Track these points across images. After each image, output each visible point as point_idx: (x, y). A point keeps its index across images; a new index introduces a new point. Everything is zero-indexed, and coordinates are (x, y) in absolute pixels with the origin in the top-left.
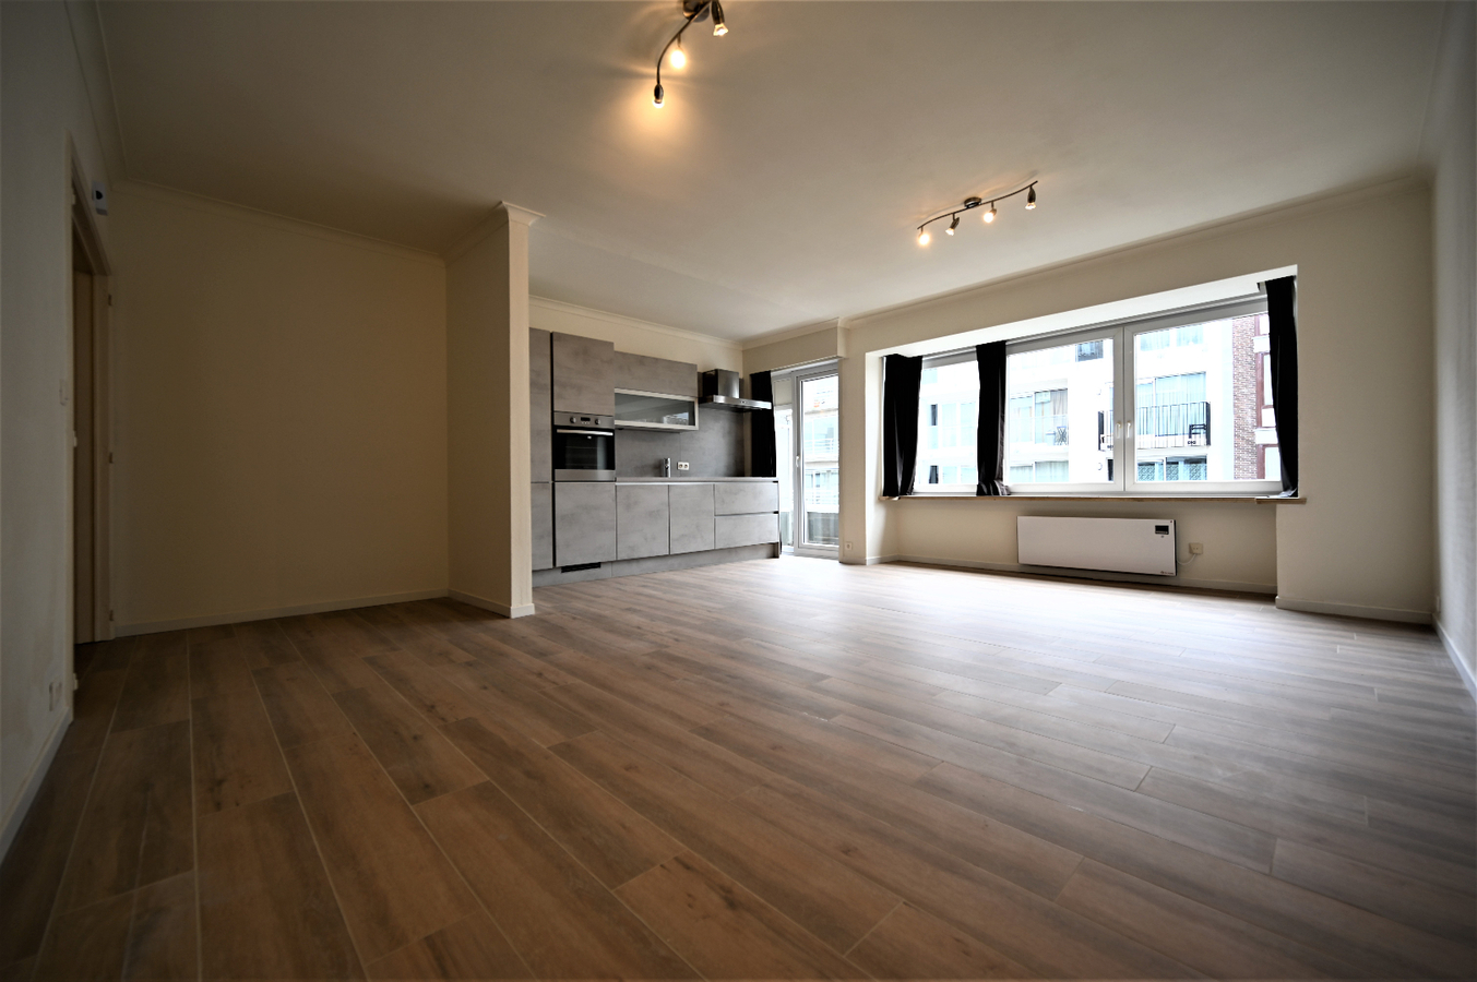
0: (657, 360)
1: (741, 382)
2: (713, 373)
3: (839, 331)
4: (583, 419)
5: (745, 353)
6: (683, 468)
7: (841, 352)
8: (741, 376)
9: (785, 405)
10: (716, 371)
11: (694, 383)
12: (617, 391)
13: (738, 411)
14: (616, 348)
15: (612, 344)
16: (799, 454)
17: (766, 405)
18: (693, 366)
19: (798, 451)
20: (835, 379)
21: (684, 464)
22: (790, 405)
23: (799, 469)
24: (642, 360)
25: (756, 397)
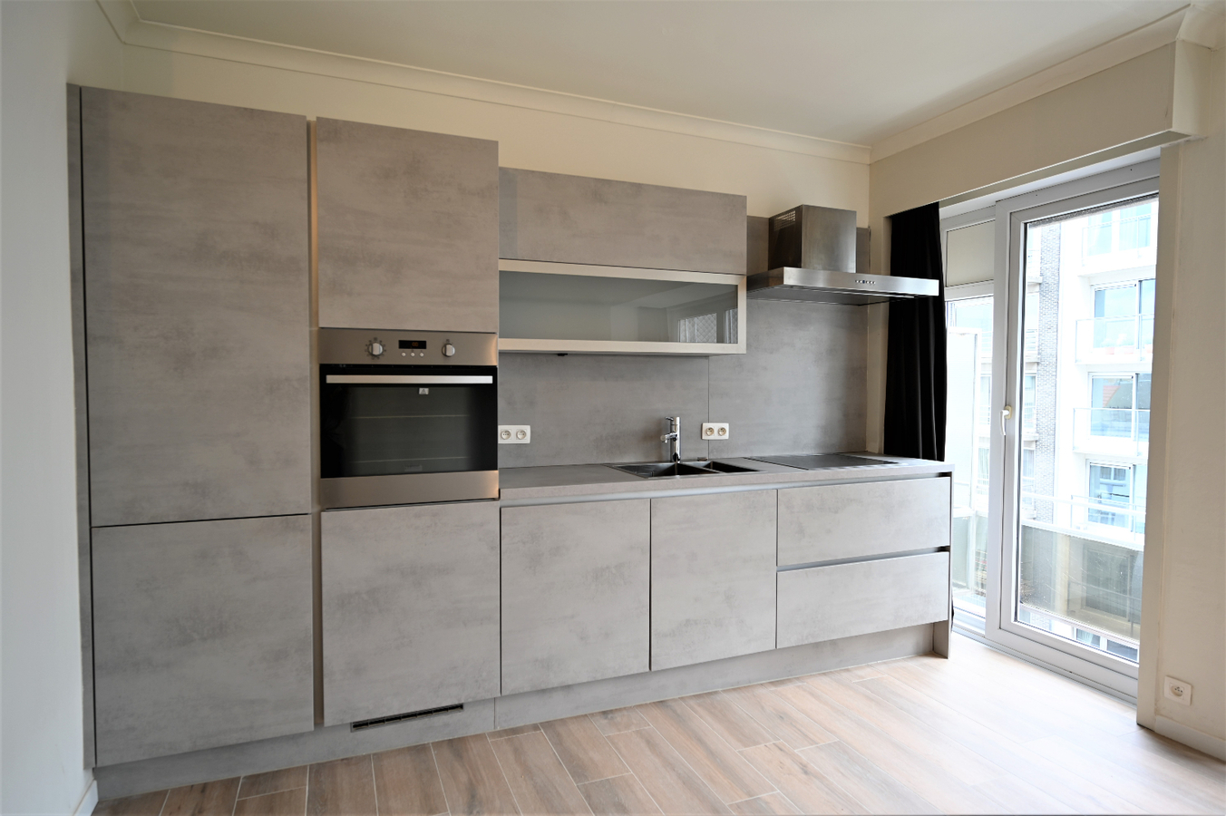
0: (638, 188)
1: (864, 236)
2: (793, 216)
3: (1179, 52)
4: (405, 345)
5: (875, 168)
6: (715, 436)
7: (1183, 121)
8: (863, 221)
9: (974, 284)
10: (799, 210)
11: (737, 244)
12: (506, 266)
13: (858, 302)
14: (506, 160)
15: (490, 147)
16: (1008, 404)
17: (929, 287)
18: (738, 202)
19: (1007, 395)
20: (1154, 205)
21: (716, 426)
22: (991, 285)
23: (1007, 442)
24: (597, 190)
25: (900, 268)
